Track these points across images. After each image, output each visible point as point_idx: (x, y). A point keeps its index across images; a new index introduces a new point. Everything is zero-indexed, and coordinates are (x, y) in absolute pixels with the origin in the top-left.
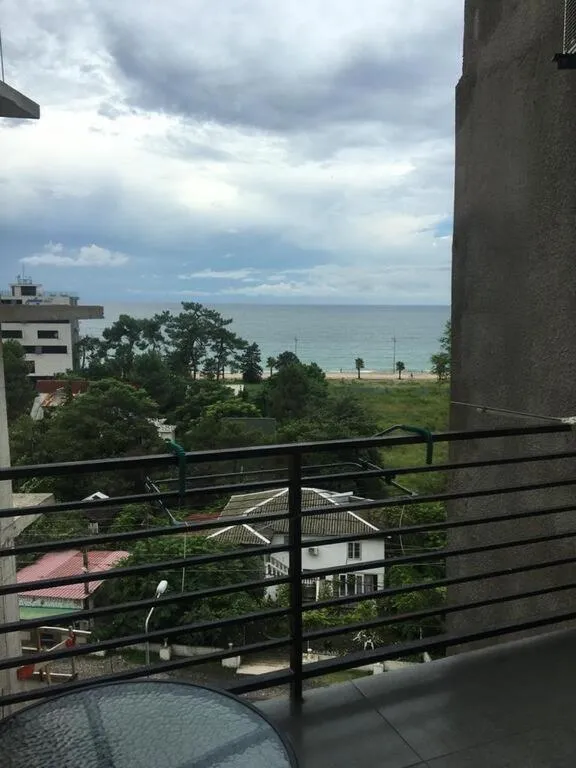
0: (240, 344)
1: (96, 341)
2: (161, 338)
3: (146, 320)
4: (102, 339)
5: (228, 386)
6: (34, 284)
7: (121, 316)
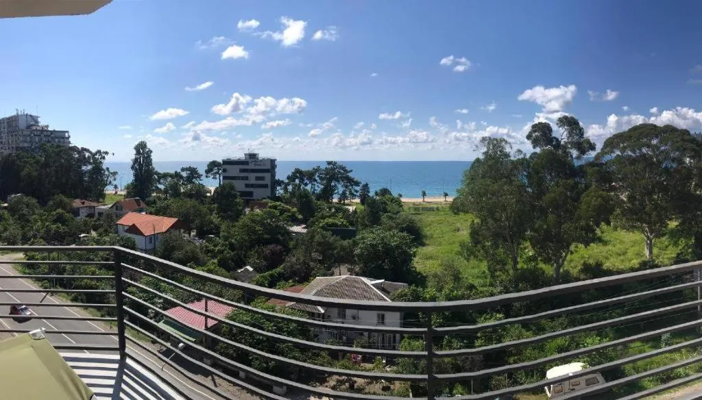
0: (357, 184)
1: (283, 182)
2: (315, 180)
3: (309, 171)
4: (287, 181)
5: (347, 207)
6: (255, 152)
7: (296, 169)
